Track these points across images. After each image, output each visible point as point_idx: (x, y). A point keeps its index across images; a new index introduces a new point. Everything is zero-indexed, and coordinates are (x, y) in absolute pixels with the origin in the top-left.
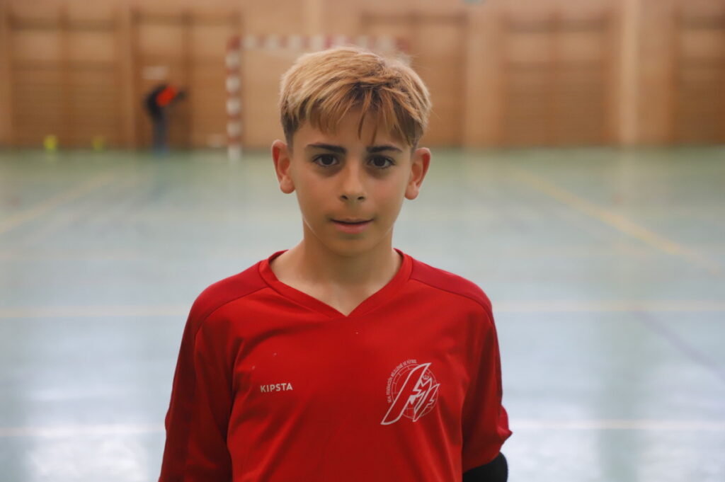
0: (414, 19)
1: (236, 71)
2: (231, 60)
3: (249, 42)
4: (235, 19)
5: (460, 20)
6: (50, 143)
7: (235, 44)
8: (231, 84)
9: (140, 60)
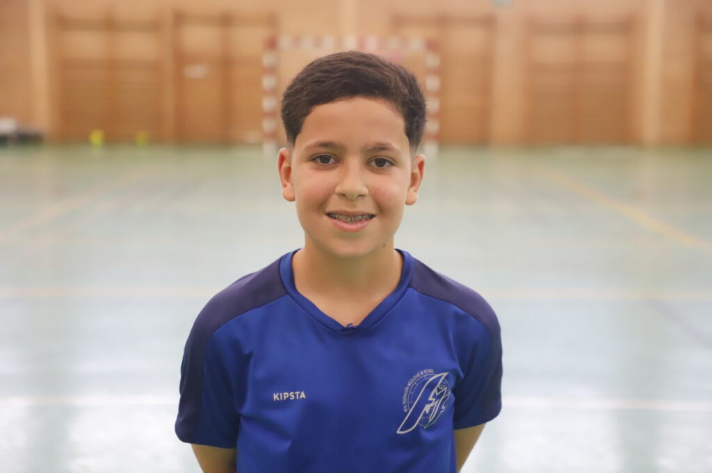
0: (443, 21)
1: (272, 70)
2: (268, 59)
3: (285, 42)
4: (272, 20)
5: (489, 22)
6: (97, 137)
7: (272, 44)
8: (268, 82)
9: (181, 59)
